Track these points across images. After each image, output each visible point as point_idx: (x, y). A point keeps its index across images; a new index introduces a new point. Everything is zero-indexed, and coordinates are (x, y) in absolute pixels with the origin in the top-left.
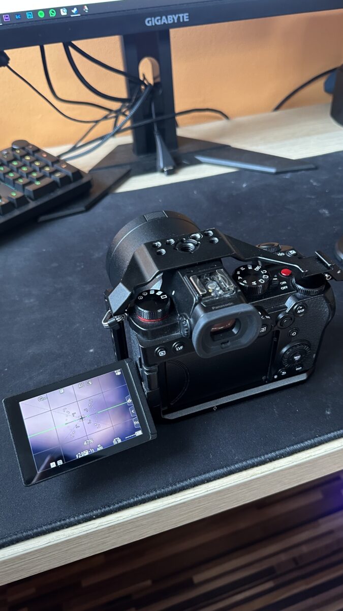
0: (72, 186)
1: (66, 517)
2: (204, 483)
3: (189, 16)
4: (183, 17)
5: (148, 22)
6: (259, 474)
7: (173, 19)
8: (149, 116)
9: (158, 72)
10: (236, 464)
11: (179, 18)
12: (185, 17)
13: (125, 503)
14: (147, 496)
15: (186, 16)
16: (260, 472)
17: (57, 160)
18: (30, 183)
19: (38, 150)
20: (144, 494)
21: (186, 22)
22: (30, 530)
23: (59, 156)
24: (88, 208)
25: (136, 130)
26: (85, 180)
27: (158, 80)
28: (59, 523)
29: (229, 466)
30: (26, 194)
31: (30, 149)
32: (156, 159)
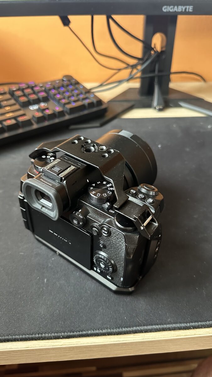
0: (95, 109)
1: (43, 332)
2: (142, 333)
3: (193, 8)
4: (189, 8)
5: (165, 9)
6: (183, 336)
7: (182, 9)
8: (153, 71)
9: (165, 43)
10: (168, 324)
11: (186, 9)
12: (190, 8)
13: (84, 333)
14: (101, 331)
15: (192, 8)
16: (184, 335)
17: (88, 91)
18: (69, 103)
19: (77, 83)
20: (99, 330)
21: (191, 12)
22: (17, 335)
23: (90, 89)
24: (102, 125)
25: (143, 79)
26: (103, 107)
27: (164, 49)
28: (37, 335)
29: (163, 324)
30: (65, 110)
31: (73, 81)
32: (152, 100)
